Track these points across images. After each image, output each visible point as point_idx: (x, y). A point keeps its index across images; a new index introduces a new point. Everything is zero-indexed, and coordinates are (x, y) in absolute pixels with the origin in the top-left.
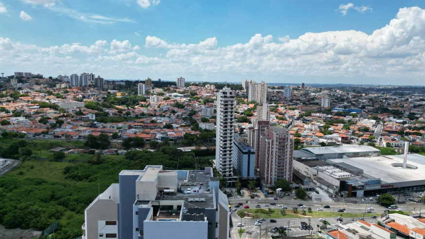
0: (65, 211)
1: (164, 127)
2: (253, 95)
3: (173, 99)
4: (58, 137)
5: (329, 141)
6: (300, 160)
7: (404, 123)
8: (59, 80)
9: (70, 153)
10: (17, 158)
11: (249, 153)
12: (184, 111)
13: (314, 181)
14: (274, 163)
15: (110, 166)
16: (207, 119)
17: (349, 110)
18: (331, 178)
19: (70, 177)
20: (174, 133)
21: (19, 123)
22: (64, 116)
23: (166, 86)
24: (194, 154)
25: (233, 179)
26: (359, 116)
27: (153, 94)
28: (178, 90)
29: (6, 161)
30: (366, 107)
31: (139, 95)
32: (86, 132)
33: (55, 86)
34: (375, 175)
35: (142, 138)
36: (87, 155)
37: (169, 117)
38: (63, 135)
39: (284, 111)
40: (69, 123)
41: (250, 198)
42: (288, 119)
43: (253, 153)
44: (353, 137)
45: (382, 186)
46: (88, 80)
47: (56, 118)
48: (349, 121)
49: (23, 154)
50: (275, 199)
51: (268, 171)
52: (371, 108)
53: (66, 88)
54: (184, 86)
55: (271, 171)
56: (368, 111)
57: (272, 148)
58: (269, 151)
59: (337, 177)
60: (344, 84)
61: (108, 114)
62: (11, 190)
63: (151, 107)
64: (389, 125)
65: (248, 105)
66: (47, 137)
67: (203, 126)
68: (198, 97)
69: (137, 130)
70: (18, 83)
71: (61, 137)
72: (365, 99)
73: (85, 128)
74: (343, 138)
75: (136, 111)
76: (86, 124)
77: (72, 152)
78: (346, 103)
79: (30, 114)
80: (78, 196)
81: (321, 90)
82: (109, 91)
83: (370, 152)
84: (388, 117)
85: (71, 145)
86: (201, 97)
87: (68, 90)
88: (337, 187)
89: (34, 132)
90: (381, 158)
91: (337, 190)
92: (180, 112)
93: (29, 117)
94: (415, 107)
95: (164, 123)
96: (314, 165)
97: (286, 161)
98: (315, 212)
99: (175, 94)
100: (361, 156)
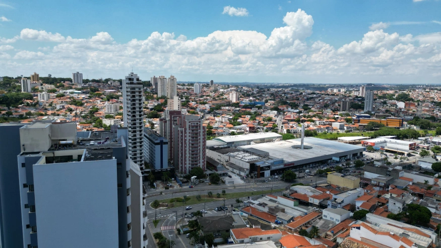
2: (163, 90)
3: (69, 96)
5: (239, 131)
6: (212, 149)
7: (300, 112)
11: (162, 143)
12: (84, 109)
13: (227, 167)
14: (187, 152)
16: (112, 116)
18: (242, 162)
23: (59, 83)
25: (145, 172)
26: (263, 108)
27: (41, 91)
28: (74, 87)
30: (269, 101)
31: (23, 92)
34: (279, 156)
37: (65, 116)
39: (195, 105)
41: (164, 189)
42: (199, 113)
43: (166, 143)
44: (259, 126)
45: (285, 165)
48: (255, 113)
50: (190, 187)
51: (182, 160)
52: (273, 102)
54: (82, 82)
55: (185, 160)
57: (185, 136)
58: (182, 140)
59: (247, 161)
63: (40, 105)
64: (288, 115)
65: (158, 100)
67: (107, 122)
68: (99, 94)
72: (267, 94)
74: (250, 128)
75: (20, 111)
78: (251, 98)
81: (229, 87)
83: (274, 138)
84: (287, 108)
86: (103, 94)
88: (247, 169)
90: (283, 142)
91: (248, 172)
92: (78, 110)
94: (308, 99)
96: (226, 152)
97: (200, 149)
98: (229, 194)
99: (71, 91)
100: (267, 142)
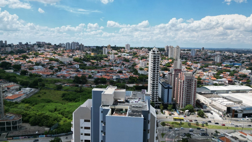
0: (62, 117)
1: (118, 73)
2: (172, 54)
3: (123, 57)
4: (59, 77)
5: (220, 83)
6: (200, 94)
8: (60, 46)
9: (65, 86)
10: (37, 88)
11: (169, 88)
12: (129, 64)
13: (210, 107)
14: (184, 95)
15: (87, 94)
16: (143, 68)
17: (233, 64)
18: (221, 105)
19: (65, 99)
20: (123, 76)
21: (38, 69)
22: (62, 66)
23: (119, 49)
24: (135, 88)
25: (159, 103)
26: (240, 68)
27: (111, 54)
28: (125, 52)
29: (31, 89)
30: (245, 62)
31: (103, 54)
32: (74, 74)
33: (58, 49)
34: (250, 104)
35: (105, 78)
36: (74, 87)
37: (121, 67)
38: (61, 76)
39: (191, 64)
40: (65, 69)
41: (169, 115)
42: (193, 69)
43: (171, 88)
44: (236, 80)
46: (75, 46)
47: (57, 67)
48: (234, 71)
49: (40, 86)
50: (184, 116)
51: (180, 99)
52: (248, 63)
53: (64, 50)
54: (129, 49)
55: (182, 100)
56: (246, 65)
57: (183, 85)
58: (181, 87)
59: (225, 105)
60: (230, 48)
61: (86, 64)
62: (33, 105)
63: (110, 61)
65: (168, 60)
66: (53, 76)
67: (140, 72)
68: (137, 56)
69: (102, 74)
70: (38, 47)
71: (60, 77)
72: (244, 57)
73: (73, 72)
74: (229, 81)
75: (102, 63)
76: (74, 70)
77: (66, 86)
78: (231, 60)
79: (44, 64)
80: (69, 110)
81: (215, 52)
82: (87, 52)
83: (247, 90)
85: (66, 82)
86: (139, 56)
87: (65, 51)
88: (225, 111)
89: (46, 74)
91: (225, 113)
92: (127, 64)
93: (44, 66)
95: (118, 70)
96: (210, 97)
97: (192, 94)
98: (210, 125)
99: (124, 54)
100: (241, 92)
